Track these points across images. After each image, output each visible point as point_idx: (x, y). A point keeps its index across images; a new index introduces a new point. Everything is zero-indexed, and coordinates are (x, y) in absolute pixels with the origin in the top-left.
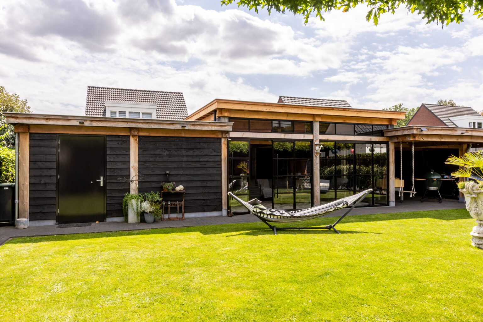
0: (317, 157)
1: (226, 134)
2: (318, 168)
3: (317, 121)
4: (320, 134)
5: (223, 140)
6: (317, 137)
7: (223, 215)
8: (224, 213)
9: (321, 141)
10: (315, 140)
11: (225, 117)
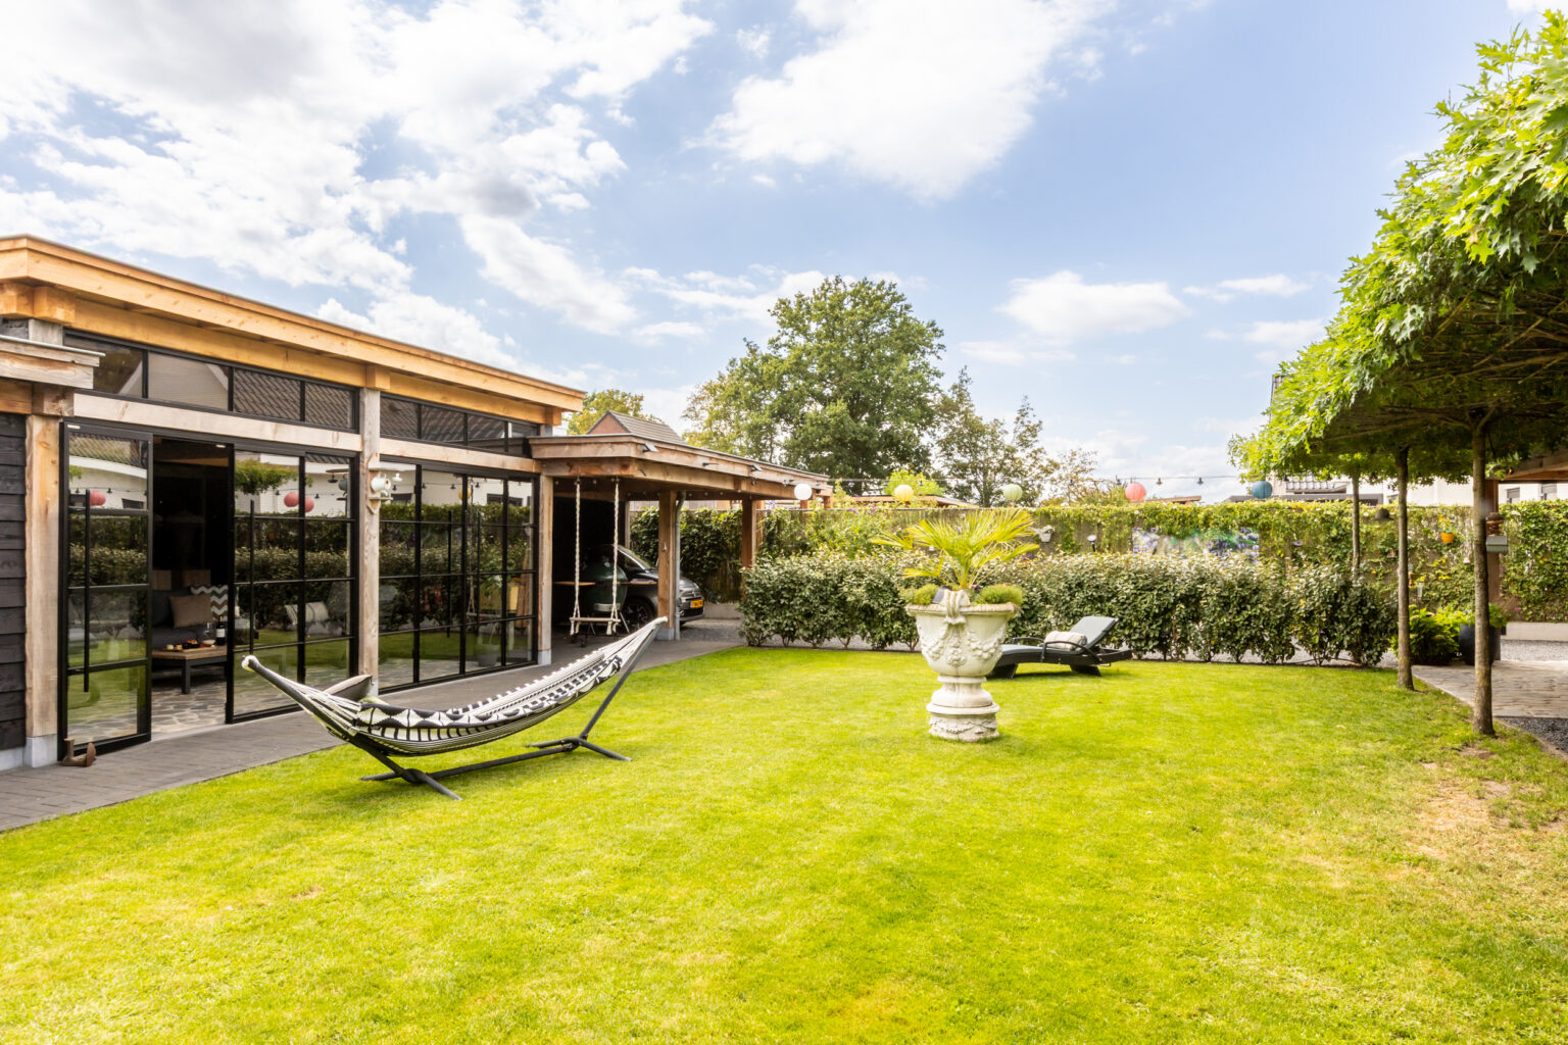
0: (372, 513)
1: (57, 400)
2: (373, 553)
3: (375, 390)
4: (381, 436)
5: (36, 427)
6: (374, 443)
7: (34, 765)
8: (41, 749)
9: (384, 458)
10: (367, 454)
11: (47, 323)
